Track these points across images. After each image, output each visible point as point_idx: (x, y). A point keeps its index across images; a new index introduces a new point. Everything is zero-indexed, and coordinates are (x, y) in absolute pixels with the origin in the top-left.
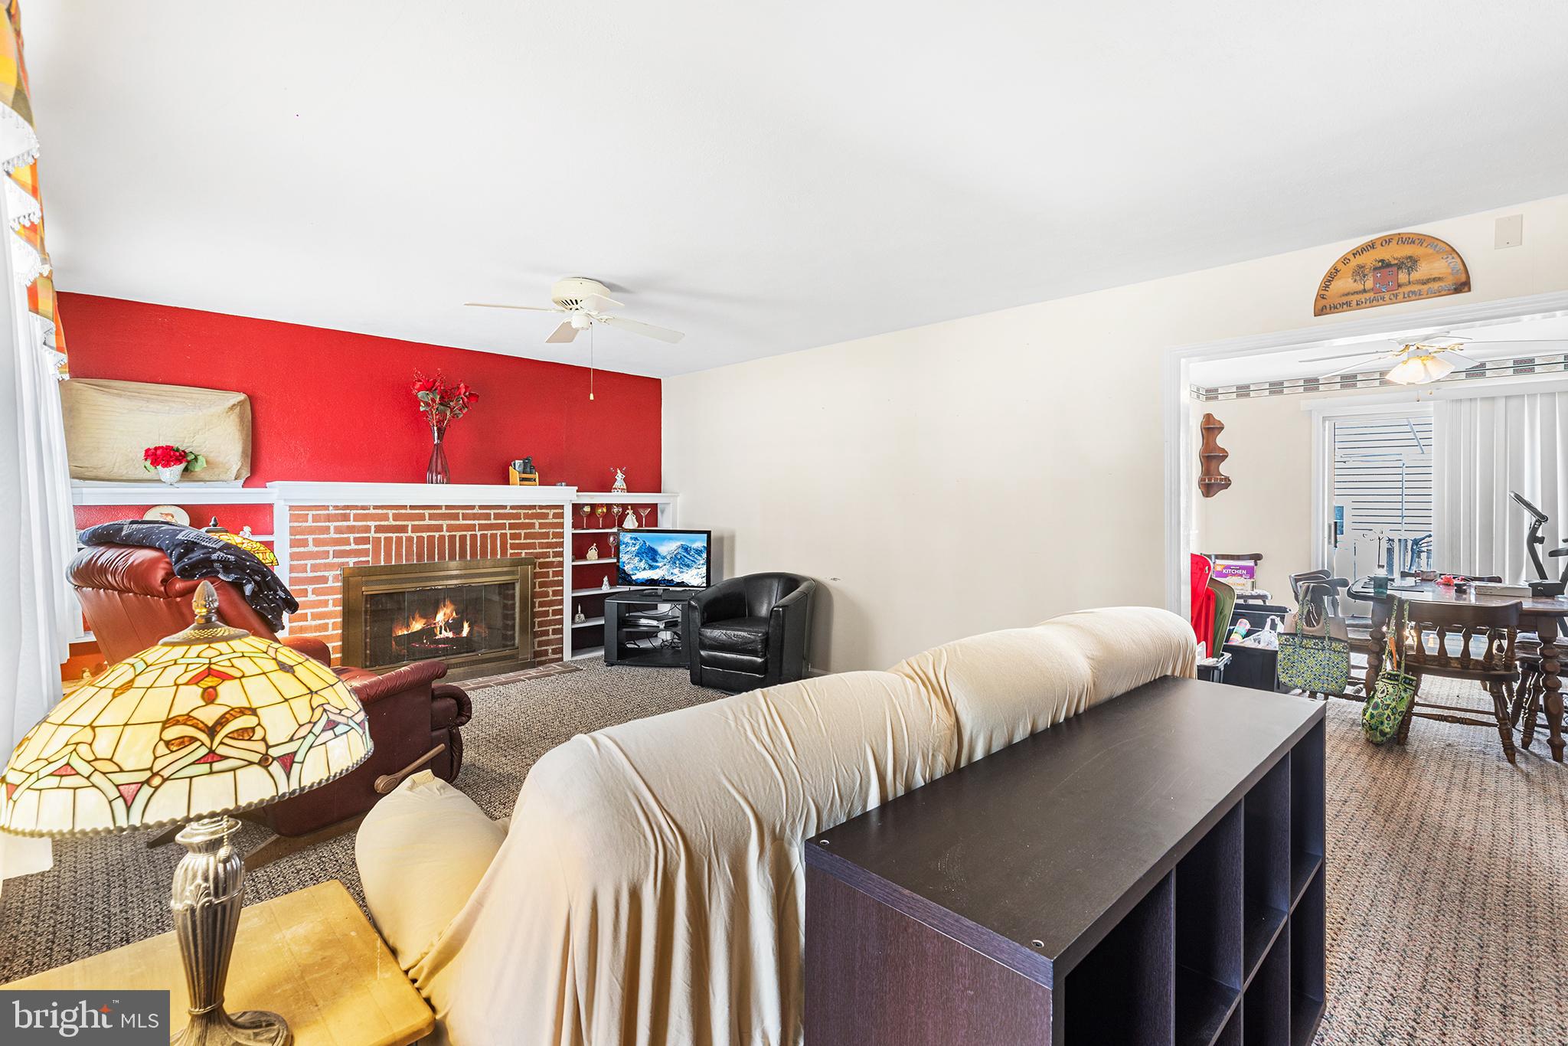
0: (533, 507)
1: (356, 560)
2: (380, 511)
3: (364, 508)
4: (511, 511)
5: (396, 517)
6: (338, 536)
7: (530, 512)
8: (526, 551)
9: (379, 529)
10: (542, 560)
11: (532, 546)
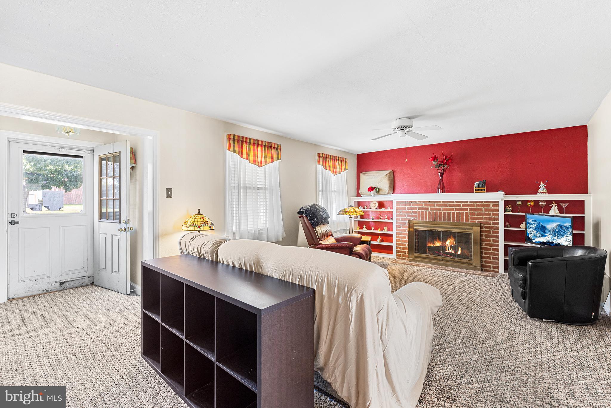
0: (482, 202)
1: (413, 218)
2: (420, 203)
3: (415, 202)
4: (470, 203)
5: (425, 205)
6: (408, 210)
7: (480, 204)
8: (478, 220)
9: (420, 209)
10: (486, 225)
11: (481, 219)
